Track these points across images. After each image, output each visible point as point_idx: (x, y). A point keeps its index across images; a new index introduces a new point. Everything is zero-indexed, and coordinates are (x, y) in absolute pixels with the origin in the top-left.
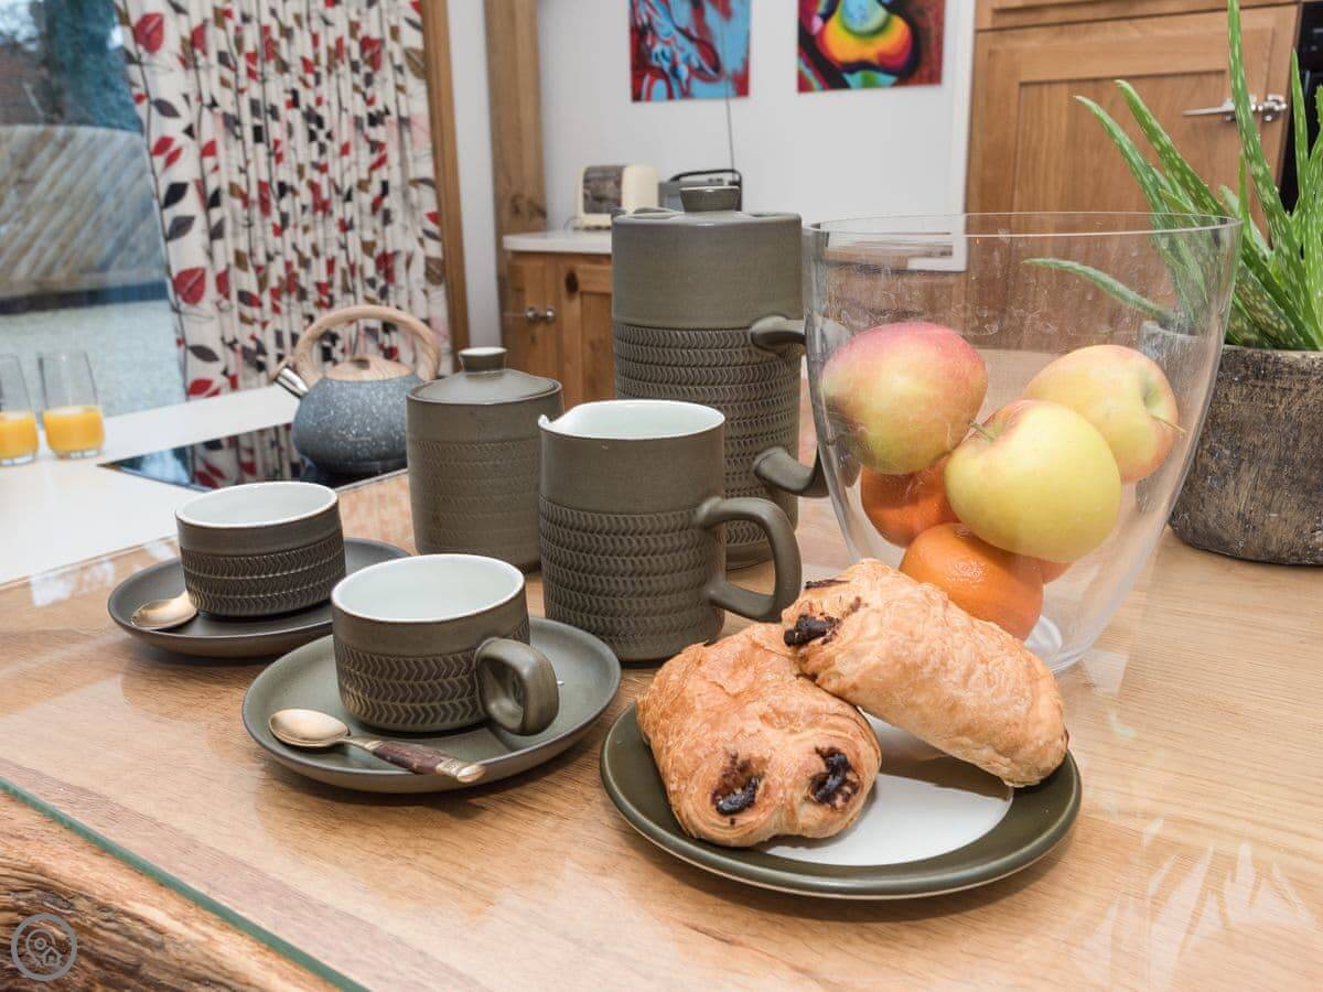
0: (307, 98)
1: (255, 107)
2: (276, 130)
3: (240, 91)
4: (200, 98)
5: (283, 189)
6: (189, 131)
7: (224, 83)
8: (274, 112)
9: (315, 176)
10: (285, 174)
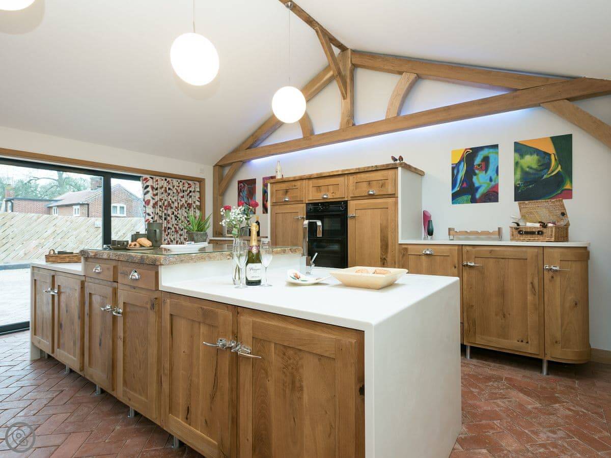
0: (176, 213)
1: (165, 214)
2: (169, 218)
3: (163, 212)
4: (155, 213)
5: (169, 228)
6: (152, 218)
7: (160, 210)
8: (169, 215)
9: (176, 226)
10: (170, 226)
